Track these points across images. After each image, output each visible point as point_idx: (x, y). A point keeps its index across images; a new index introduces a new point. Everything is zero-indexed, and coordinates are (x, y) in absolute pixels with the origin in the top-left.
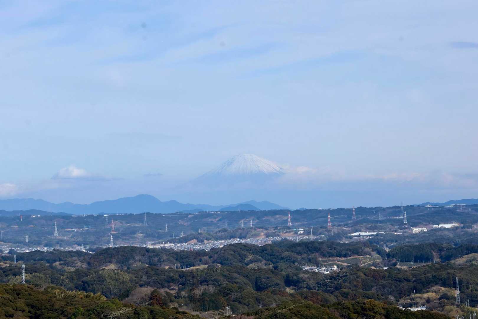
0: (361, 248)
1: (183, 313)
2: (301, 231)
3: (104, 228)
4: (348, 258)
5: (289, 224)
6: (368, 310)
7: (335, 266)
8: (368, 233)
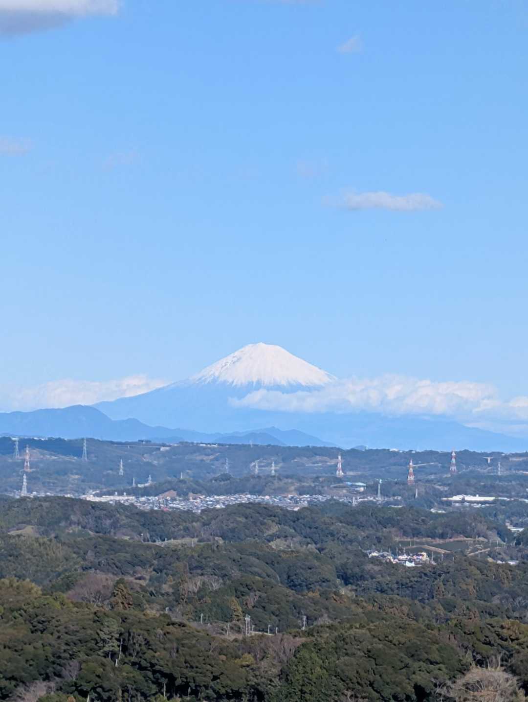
0: (471, 524)
1: (179, 625)
2: (360, 486)
3: (10, 461)
4: (448, 540)
5: (337, 472)
6: (509, 639)
7: (423, 553)
8: (478, 498)
